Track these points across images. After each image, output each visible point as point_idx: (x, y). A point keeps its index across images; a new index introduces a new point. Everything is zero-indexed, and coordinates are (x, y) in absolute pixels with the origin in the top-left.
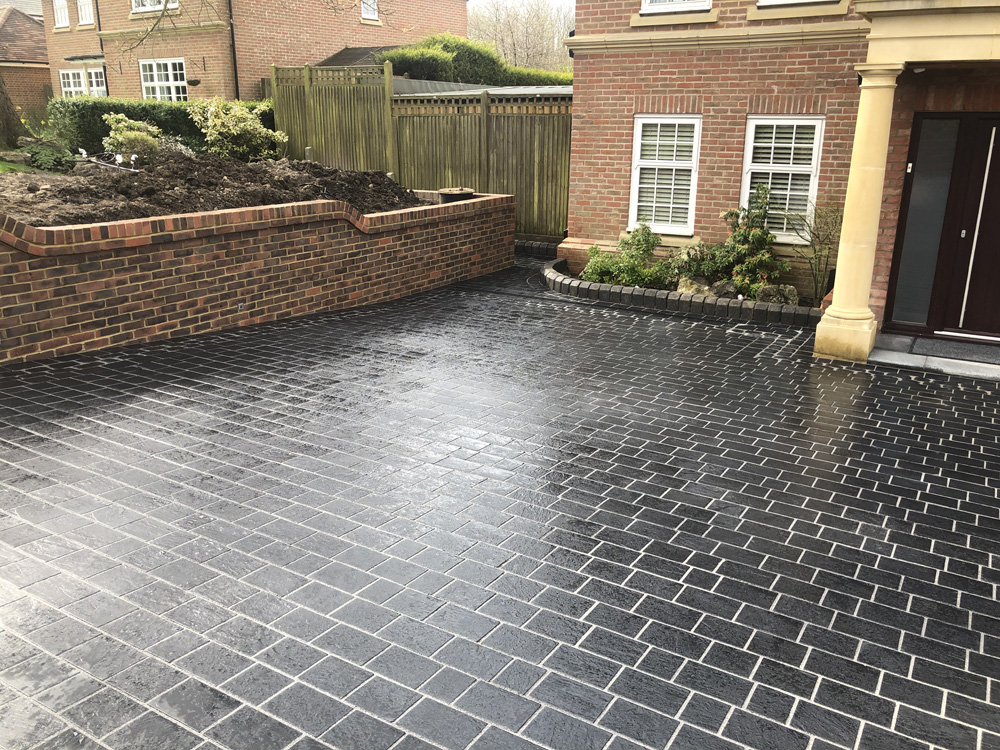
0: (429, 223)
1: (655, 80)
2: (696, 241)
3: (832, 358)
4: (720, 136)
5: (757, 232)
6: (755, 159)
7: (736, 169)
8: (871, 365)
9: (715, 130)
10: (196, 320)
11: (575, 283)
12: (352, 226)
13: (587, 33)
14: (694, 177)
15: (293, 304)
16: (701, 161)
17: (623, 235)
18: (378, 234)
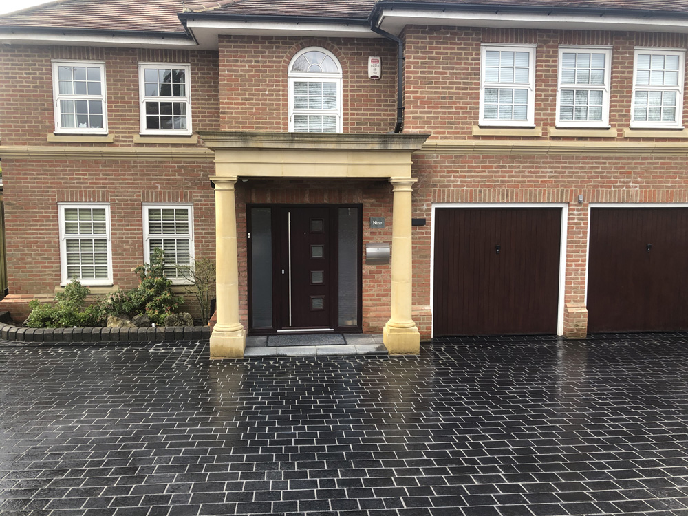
1: (71, 179)
2: (116, 288)
3: (222, 359)
4: (125, 217)
5: (159, 279)
6: (151, 231)
7: (138, 238)
8: (246, 358)
9: (121, 213)
13: (11, 144)
14: (109, 245)
16: (112, 234)
17: (57, 289)
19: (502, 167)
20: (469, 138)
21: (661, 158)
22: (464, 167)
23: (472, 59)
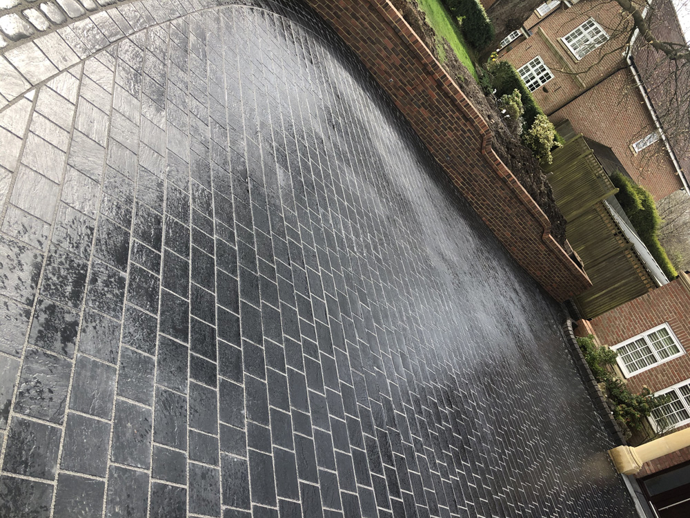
2: (625, 381)
3: (612, 458)
4: (682, 367)
6: (681, 389)
7: (671, 382)
8: (620, 476)
9: (683, 363)
11: (573, 337)
12: (543, 233)
14: (655, 365)
15: (499, 231)
16: (664, 364)
17: (606, 346)
18: (544, 243)
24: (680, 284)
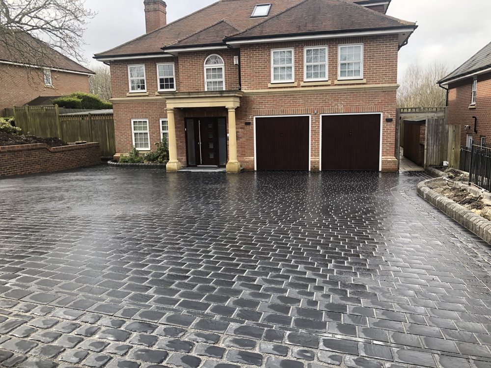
0: (72, 150)
1: (135, 110)
2: (150, 151)
3: (170, 171)
4: (153, 124)
6: (163, 130)
7: (159, 132)
9: (152, 122)
10: (7, 172)
11: (115, 164)
12: (48, 150)
13: (115, 97)
15: (32, 170)
16: (150, 130)
18: (56, 152)
19: (281, 100)
20: (267, 89)
21: (352, 93)
22: (265, 100)
23: (267, 56)
24: (116, 104)
